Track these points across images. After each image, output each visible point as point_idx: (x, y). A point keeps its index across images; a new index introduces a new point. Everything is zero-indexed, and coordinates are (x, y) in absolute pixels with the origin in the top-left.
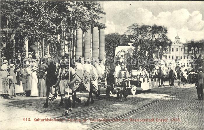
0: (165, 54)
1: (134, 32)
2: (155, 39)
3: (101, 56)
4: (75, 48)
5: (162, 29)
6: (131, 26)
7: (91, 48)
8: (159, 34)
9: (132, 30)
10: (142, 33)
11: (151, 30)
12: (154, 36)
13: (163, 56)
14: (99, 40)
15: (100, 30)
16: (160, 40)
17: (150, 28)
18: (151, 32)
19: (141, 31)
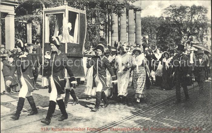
0: (205, 36)
1: (172, 14)
2: (195, 20)
3: (137, 40)
4: (110, 32)
5: (201, 9)
6: (168, 8)
7: (127, 32)
8: (199, 14)
9: (169, 12)
10: (180, 15)
11: (190, 11)
12: (194, 17)
13: (203, 38)
14: (135, 23)
15: (135, 13)
16: (200, 22)
17: (188, 8)
18: (190, 12)
19: (179, 12)
